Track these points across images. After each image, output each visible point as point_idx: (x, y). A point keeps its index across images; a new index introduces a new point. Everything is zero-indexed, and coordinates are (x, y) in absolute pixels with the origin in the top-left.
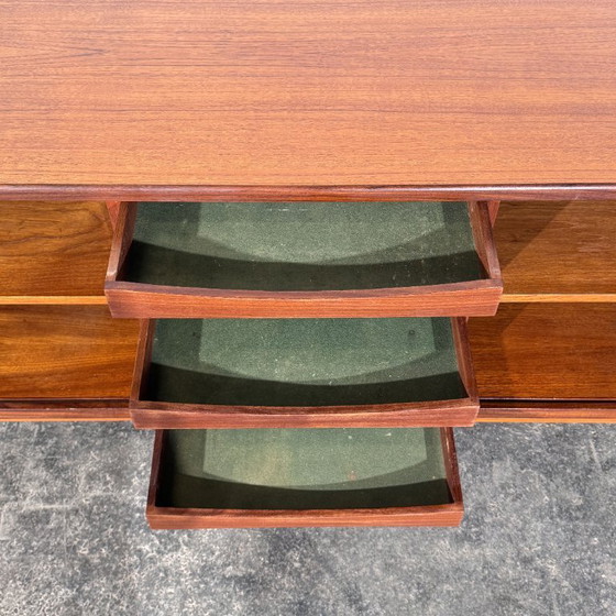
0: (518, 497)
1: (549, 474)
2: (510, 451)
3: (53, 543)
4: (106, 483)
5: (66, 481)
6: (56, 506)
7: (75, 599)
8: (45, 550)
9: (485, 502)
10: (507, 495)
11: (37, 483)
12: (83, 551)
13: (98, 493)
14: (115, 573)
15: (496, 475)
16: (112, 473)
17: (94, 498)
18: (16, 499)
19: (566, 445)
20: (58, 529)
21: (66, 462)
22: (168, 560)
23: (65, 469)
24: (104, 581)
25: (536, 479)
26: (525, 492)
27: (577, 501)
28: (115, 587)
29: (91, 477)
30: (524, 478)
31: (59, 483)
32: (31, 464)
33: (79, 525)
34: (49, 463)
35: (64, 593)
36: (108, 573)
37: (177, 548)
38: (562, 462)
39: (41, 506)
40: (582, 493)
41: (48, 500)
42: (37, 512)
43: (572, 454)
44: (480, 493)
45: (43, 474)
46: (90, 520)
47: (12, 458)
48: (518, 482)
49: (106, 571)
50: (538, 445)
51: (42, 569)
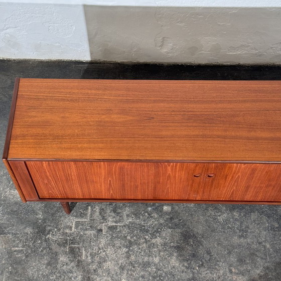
0: (259, 224)
1: (268, 217)
2: (257, 210)
3: (119, 235)
4: (132, 218)
5: (120, 217)
6: (118, 224)
7: (128, 251)
8: (117, 237)
9: (248, 225)
10: (255, 223)
11: (112, 217)
12: (129, 238)
13: (131, 220)
14: (139, 244)
15: (252, 217)
16: (134, 214)
17: (130, 222)
18: (106, 222)
19: (275, 208)
20: (120, 231)
21: (120, 211)
22: (154, 241)
23: (119, 213)
24: (136, 246)
25: (265, 219)
26: (261, 223)
27: (277, 225)
28: (139, 248)
29: (128, 216)
30: (261, 218)
31: (118, 217)
32: (109, 211)
33: (126, 230)
34: (114, 211)
35: (125, 250)
36: (137, 244)
37: (156, 237)
38: (273, 213)
39: (114, 224)
40: (279, 223)
41: (116, 222)
42: (113, 226)
43: (276, 211)
44: (247, 223)
45: (113, 214)
46: (129, 229)
47: (103, 209)
48: (259, 219)
49: (136, 244)
50: (266, 208)
51: (117, 243)
